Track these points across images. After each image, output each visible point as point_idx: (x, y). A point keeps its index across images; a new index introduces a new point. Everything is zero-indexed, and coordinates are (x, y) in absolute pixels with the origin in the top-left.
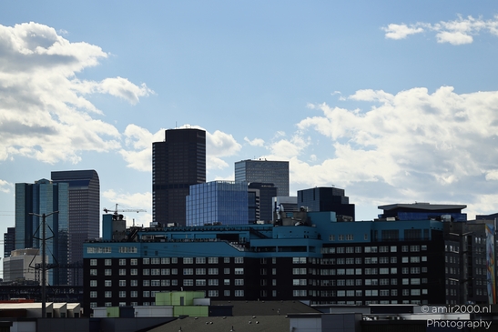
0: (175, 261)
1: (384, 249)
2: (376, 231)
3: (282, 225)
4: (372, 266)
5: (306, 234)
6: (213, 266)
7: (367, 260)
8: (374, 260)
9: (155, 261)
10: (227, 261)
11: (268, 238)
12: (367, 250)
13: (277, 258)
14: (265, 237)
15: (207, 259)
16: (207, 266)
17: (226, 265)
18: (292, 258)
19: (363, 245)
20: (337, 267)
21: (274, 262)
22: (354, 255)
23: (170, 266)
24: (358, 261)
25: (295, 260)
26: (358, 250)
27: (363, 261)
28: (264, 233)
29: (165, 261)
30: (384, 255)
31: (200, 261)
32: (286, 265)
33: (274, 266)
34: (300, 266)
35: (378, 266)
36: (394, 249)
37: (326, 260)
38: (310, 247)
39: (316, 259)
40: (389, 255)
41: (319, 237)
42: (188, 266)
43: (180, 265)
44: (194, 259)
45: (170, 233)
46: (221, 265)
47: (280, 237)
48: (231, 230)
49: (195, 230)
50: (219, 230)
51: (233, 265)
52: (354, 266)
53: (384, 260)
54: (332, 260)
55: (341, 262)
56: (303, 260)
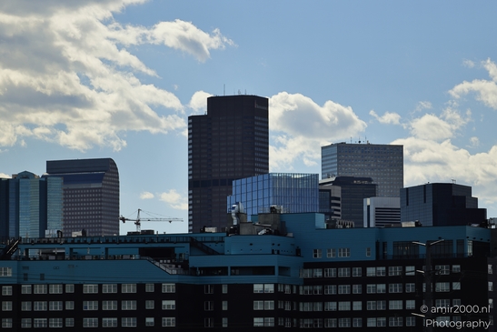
0: (70, 289)
1: (395, 271)
2: (384, 244)
3: (238, 234)
4: (377, 297)
5: (276, 248)
6: (129, 297)
7: (371, 288)
8: (382, 287)
9: (40, 290)
10: (150, 289)
11: (219, 254)
12: (371, 271)
13: (230, 286)
14: (213, 253)
15: (119, 286)
16: (119, 297)
17: (150, 296)
18: (252, 286)
19: (364, 265)
20: (325, 299)
21: (225, 290)
22: (350, 281)
23: (63, 297)
24: (357, 289)
25: (258, 288)
26: (357, 272)
27: (364, 289)
28: (213, 246)
29: (56, 290)
30: (395, 280)
31: (109, 289)
32: (243, 296)
33: (225, 297)
34: (264, 296)
35: (387, 297)
36: (410, 270)
37: (308, 288)
38: (280, 268)
39: (292, 287)
40: (403, 279)
41: (298, 252)
42: (91, 297)
43: (79, 296)
44: (100, 287)
45: (68, 247)
46: (141, 295)
47: (235, 252)
48: (162, 242)
49: (107, 242)
50: (144, 242)
51: (159, 296)
52: (351, 298)
53: (395, 288)
54: (318, 288)
55: (331, 290)
56: (270, 288)
